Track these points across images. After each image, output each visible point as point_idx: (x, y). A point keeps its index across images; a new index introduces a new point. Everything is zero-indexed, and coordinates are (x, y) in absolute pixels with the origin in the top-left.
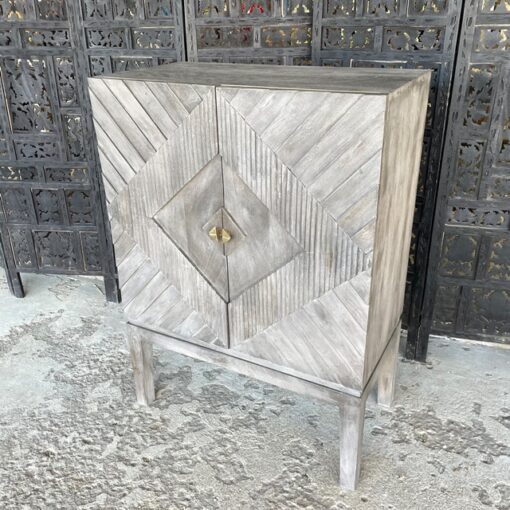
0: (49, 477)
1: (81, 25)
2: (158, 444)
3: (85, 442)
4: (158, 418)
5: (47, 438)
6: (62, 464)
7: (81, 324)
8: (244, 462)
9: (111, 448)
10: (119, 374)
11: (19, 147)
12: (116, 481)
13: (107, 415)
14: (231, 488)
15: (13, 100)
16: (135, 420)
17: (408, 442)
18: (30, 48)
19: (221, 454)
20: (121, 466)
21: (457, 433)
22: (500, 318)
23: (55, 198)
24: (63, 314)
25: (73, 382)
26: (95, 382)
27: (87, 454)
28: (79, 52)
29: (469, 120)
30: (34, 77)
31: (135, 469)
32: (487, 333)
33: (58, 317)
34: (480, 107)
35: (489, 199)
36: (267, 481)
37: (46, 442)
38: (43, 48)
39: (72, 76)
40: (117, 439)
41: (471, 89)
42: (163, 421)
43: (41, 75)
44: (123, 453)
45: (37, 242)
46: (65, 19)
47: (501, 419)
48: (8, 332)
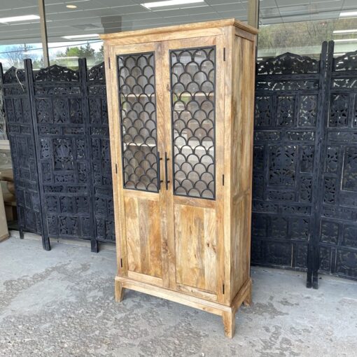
2: (122, 313)
5: (69, 311)
6: (78, 320)
7: (81, 267)
9: (100, 315)
10: (102, 287)
12: (103, 326)
14: (156, 328)
19: (151, 316)
20: (105, 321)
23: (70, 201)
24: (72, 262)
26: (90, 290)
27: (89, 317)
28: (87, 136)
30: (66, 146)
38: (72, 135)
43: (69, 146)
47: (282, 302)
48: (44, 270)
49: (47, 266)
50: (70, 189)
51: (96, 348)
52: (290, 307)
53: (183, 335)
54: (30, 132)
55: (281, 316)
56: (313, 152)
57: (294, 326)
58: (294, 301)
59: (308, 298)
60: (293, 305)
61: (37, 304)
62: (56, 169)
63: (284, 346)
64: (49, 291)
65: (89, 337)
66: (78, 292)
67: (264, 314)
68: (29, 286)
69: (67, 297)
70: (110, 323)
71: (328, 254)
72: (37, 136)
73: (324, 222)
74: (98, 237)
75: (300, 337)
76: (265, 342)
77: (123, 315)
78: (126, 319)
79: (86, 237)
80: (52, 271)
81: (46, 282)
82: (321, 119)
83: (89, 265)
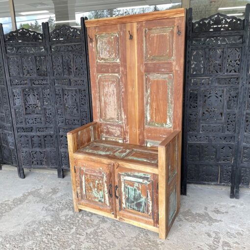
0: (51, 241)
1: (52, 78)
2: (91, 228)
3: (63, 230)
4: (89, 220)
5: (47, 229)
6: (56, 237)
7: (51, 190)
8: (124, 232)
9: (73, 230)
10: (71, 207)
11: (27, 120)
12: (77, 241)
13: (69, 220)
14: (121, 239)
15: (26, 103)
16: (81, 221)
17: (182, 221)
18: (34, 86)
19: (115, 229)
20: (78, 236)
21: (199, 217)
22: (211, 175)
23: (39, 139)
24: (43, 187)
25: (53, 210)
26: (62, 210)
27: (64, 233)
28: (51, 86)
29: (191, 107)
30: (34, 95)
31: (84, 237)
32: (207, 182)
33: (41, 189)
34: (194, 103)
35: (201, 132)
36: (133, 236)
37: (48, 231)
38: (39, 86)
39: (48, 94)
40: (75, 228)
41: (191, 97)
42: (91, 220)
43: (37, 95)
44: (78, 232)
45: (32, 156)
46: (47, 76)
47: (214, 211)
48: (21, 195)
49: (23, 192)
50: (39, 129)
52: (222, 215)
54: (4, 84)
55: (217, 223)
56: (237, 94)
57: (229, 230)
58: (223, 210)
59: (233, 206)
60: (223, 213)
61: (19, 225)
63: (226, 248)
64: (28, 213)
67: (203, 222)
68: (11, 209)
69: (44, 217)
73: (245, 148)
74: (63, 166)
75: (236, 240)
76: (210, 246)
77: (92, 230)
80: (28, 195)
81: (24, 205)
82: (244, 67)
83: (58, 189)
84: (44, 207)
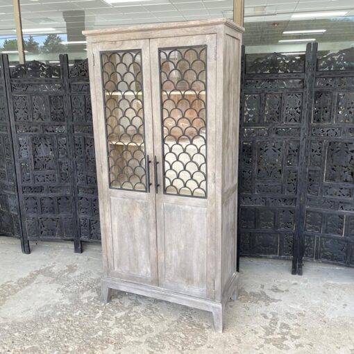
1: (71, 123)
2: (121, 312)
4: (118, 302)
6: (77, 323)
7: (67, 268)
8: (162, 315)
10: (94, 287)
11: (36, 177)
12: (105, 327)
13: (93, 303)
14: (159, 324)
15: (36, 156)
18: (47, 133)
19: (151, 313)
20: (106, 321)
21: (254, 296)
22: (268, 246)
23: (52, 201)
24: (56, 265)
25: (71, 292)
26: (83, 291)
27: (88, 319)
28: (69, 134)
30: (47, 145)
31: (113, 322)
32: (264, 254)
33: (53, 266)
34: (248, 157)
36: (174, 320)
37: (67, 317)
38: (52, 133)
39: (65, 144)
40: (101, 312)
42: (121, 303)
43: (50, 144)
44: (105, 317)
45: (41, 224)
46: (64, 121)
47: (272, 290)
48: (28, 274)
49: (30, 270)
50: (51, 189)
51: (102, 349)
52: (281, 294)
53: (186, 329)
54: (7, 131)
55: (275, 303)
56: (299, 147)
57: (289, 311)
58: (283, 288)
59: (296, 284)
60: (283, 292)
61: (29, 310)
62: (35, 169)
63: (284, 330)
64: (40, 295)
65: (93, 338)
66: (70, 294)
67: (259, 302)
68: (16, 291)
69: (60, 300)
70: (111, 323)
71: (312, 242)
72: (14, 135)
73: (308, 212)
74: (82, 237)
75: (296, 321)
76: (266, 328)
77: (123, 313)
78: (127, 317)
79: (69, 238)
80: (37, 275)
81: (33, 286)
82: (305, 116)
83: (76, 266)
84: (59, 289)
